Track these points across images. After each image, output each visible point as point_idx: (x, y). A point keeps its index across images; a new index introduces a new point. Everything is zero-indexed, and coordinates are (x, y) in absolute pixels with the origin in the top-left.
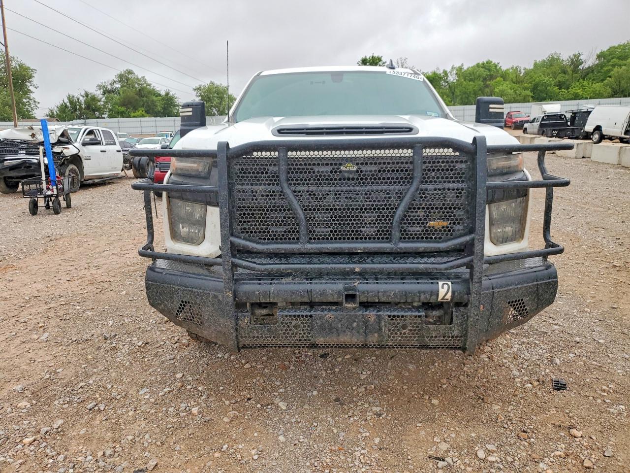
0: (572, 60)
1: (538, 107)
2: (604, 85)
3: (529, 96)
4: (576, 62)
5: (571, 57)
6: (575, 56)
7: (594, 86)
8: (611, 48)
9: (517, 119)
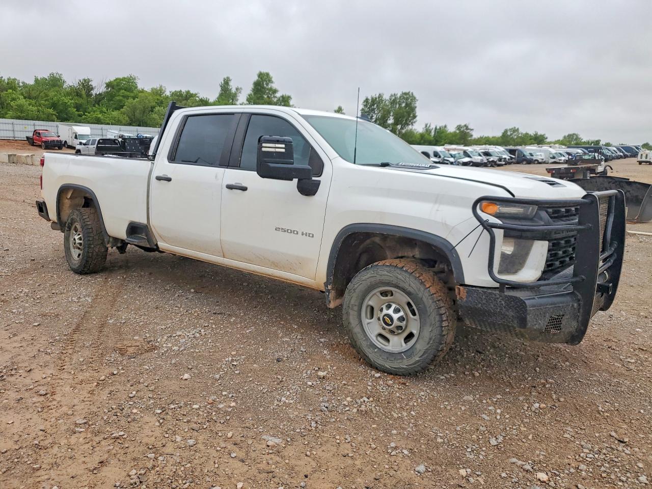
0: (83, 84)
1: (68, 127)
2: (121, 113)
3: (52, 115)
4: (86, 86)
5: (82, 81)
6: (85, 80)
7: (113, 113)
8: (116, 79)
9: (48, 138)
